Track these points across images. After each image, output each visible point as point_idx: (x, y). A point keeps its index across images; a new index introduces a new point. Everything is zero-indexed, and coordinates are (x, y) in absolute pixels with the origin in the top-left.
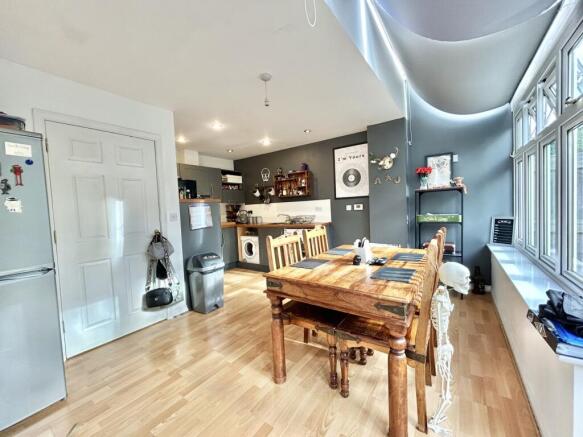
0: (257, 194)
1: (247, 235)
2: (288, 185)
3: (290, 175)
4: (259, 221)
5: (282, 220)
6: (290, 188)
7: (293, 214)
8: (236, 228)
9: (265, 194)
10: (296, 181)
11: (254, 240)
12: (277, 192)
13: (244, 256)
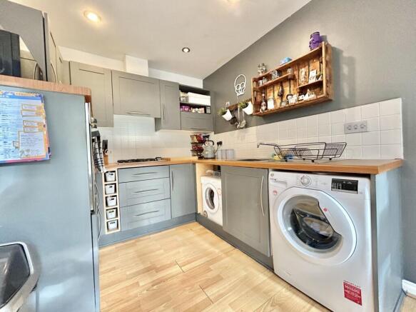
0: (228, 116)
1: (211, 175)
2: (277, 90)
3: (280, 71)
4: (230, 157)
5: (265, 153)
6: (281, 95)
7: (286, 143)
8: (194, 164)
9: (238, 114)
10: (293, 79)
11: (216, 184)
12: (257, 105)
13: (203, 207)
